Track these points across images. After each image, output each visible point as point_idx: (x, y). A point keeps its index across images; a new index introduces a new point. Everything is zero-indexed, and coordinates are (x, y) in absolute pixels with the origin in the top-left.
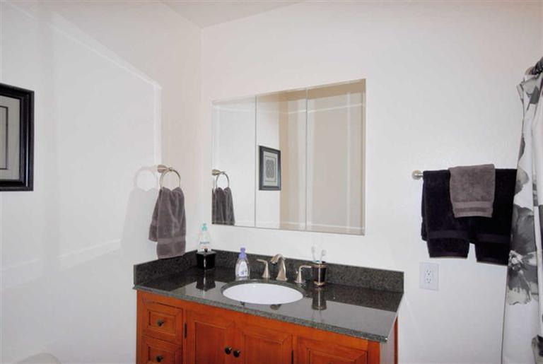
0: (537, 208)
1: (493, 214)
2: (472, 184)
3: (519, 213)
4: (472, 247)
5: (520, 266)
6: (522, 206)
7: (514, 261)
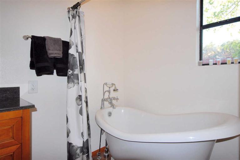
0: (78, 53)
1: (63, 56)
2: (54, 44)
3: (71, 56)
4: (55, 71)
5: (71, 75)
6: (72, 54)
7: (70, 73)
